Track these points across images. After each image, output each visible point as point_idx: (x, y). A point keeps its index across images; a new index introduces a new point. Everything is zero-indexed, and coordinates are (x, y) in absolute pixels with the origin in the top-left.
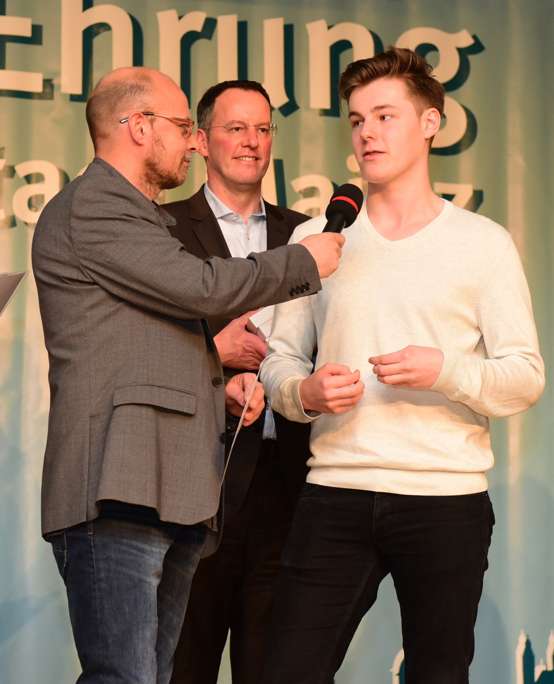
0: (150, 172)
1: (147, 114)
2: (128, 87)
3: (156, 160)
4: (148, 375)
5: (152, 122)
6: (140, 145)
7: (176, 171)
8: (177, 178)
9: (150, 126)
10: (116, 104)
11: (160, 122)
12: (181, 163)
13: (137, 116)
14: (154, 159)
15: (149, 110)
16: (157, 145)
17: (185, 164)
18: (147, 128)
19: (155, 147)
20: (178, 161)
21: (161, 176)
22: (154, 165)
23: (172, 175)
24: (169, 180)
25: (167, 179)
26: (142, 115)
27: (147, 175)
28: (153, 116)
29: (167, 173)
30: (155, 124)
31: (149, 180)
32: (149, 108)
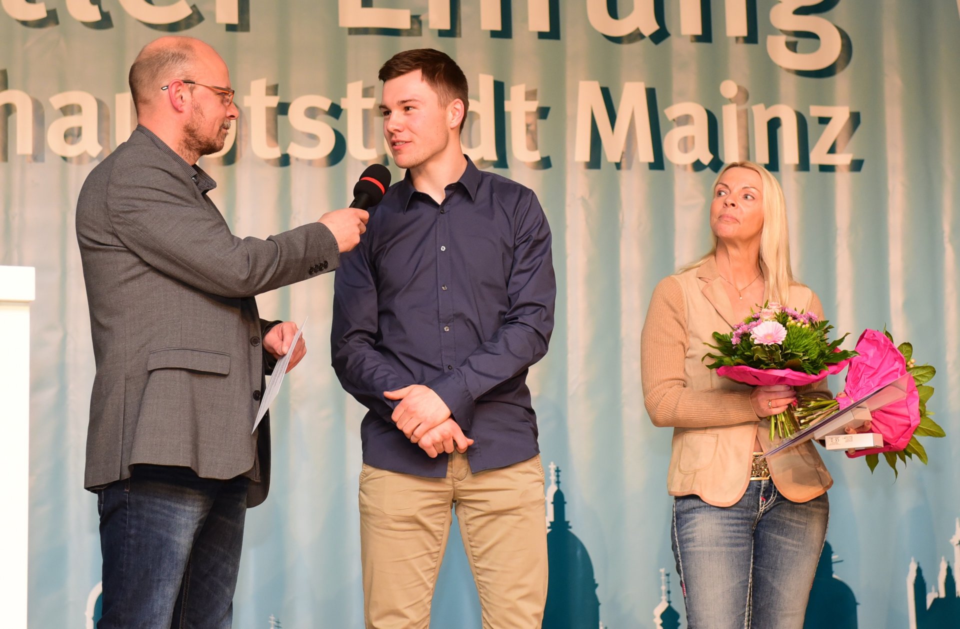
0: (189, 138)
1: (187, 82)
2: (170, 55)
3: (196, 127)
4: (181, 340)
5: (192, 90)
6: (181, 112)
7: (214, 137)
8: (215, 144)
9: (190, 94)
10: (157, 70)
11: (199, 90)
12: (220, 130)
13: (178, 84)
14: (193, 125)
15: (189, 78)
16: (196, 113)
17: (224, 131)
18: (186, 95)
19: (194, 114)
20: (217, 128)
21: (200, 142)
22: (193, 131)
23: (211, 141)
24: (208, 146)
25: (205, 145)
26: (182, 83)
27: (186, 141)
28: (193, 84)
29: (205, 139)
30: (195, 92)
31: (189, 146)
32: (189, 76)
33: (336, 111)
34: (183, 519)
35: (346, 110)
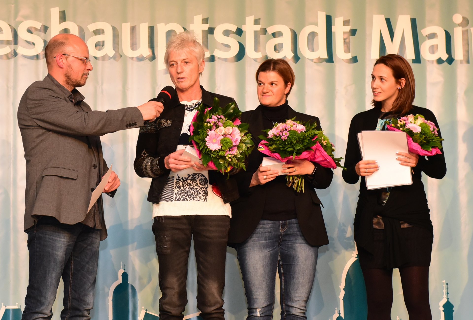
0: (67, 79)
1: (64, 55)
2: (58, 43)
3: (69, 75)
4: (57, 163)
5: (67, 58)
6: (62, 68)
7: (79, 79)
8: (80, 82)
9: (66, 60)
10: (53, 49)
11: (70, 59)
12: (82, 76)
13: (60, 56)
14: (68, 74)
15: (65, 53)
16: (69, 68)
17: (84, 76)
18: (65, 61)
19: (68, 69)
20: (80, 75)
21: (72, 81)
22: (69, 76)
23: (78, 81)
24: (77, 83)
25: (75, 83)
26: (62, 55)
27: (66, 81)
28: (67, 56)
29: (75, 80)
30: (68, 59)
31: (68, 83)
32: (66, 52)
33: (239, 32)
34: (59, 244)
35: (245, 31)
